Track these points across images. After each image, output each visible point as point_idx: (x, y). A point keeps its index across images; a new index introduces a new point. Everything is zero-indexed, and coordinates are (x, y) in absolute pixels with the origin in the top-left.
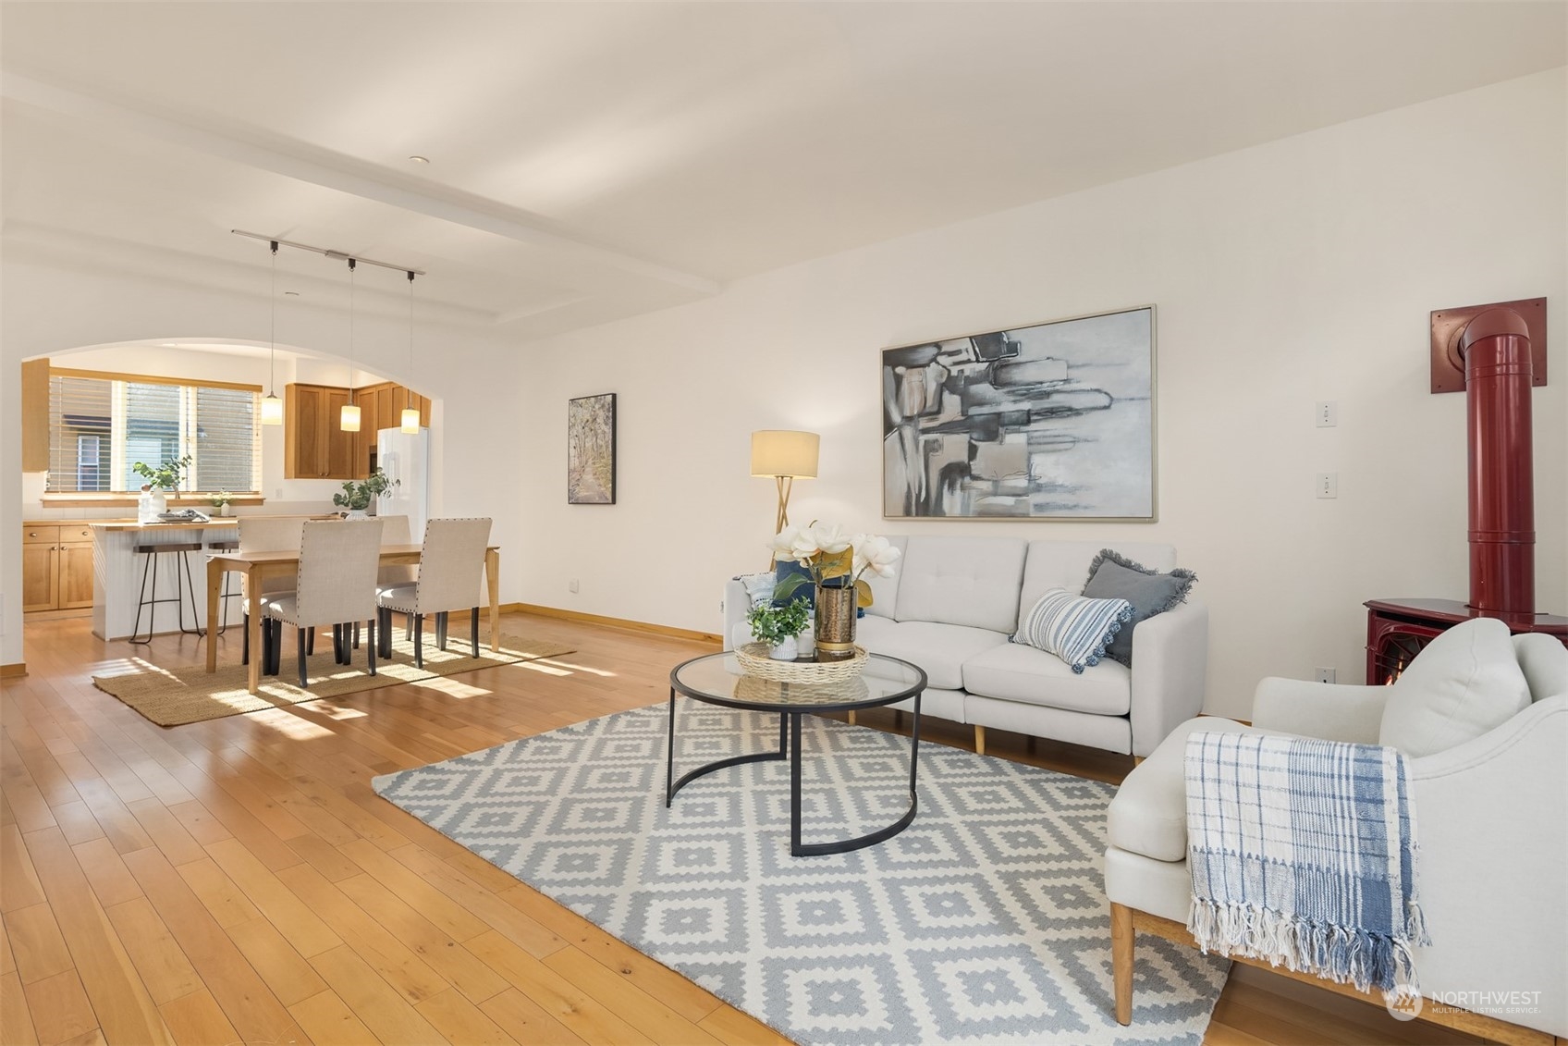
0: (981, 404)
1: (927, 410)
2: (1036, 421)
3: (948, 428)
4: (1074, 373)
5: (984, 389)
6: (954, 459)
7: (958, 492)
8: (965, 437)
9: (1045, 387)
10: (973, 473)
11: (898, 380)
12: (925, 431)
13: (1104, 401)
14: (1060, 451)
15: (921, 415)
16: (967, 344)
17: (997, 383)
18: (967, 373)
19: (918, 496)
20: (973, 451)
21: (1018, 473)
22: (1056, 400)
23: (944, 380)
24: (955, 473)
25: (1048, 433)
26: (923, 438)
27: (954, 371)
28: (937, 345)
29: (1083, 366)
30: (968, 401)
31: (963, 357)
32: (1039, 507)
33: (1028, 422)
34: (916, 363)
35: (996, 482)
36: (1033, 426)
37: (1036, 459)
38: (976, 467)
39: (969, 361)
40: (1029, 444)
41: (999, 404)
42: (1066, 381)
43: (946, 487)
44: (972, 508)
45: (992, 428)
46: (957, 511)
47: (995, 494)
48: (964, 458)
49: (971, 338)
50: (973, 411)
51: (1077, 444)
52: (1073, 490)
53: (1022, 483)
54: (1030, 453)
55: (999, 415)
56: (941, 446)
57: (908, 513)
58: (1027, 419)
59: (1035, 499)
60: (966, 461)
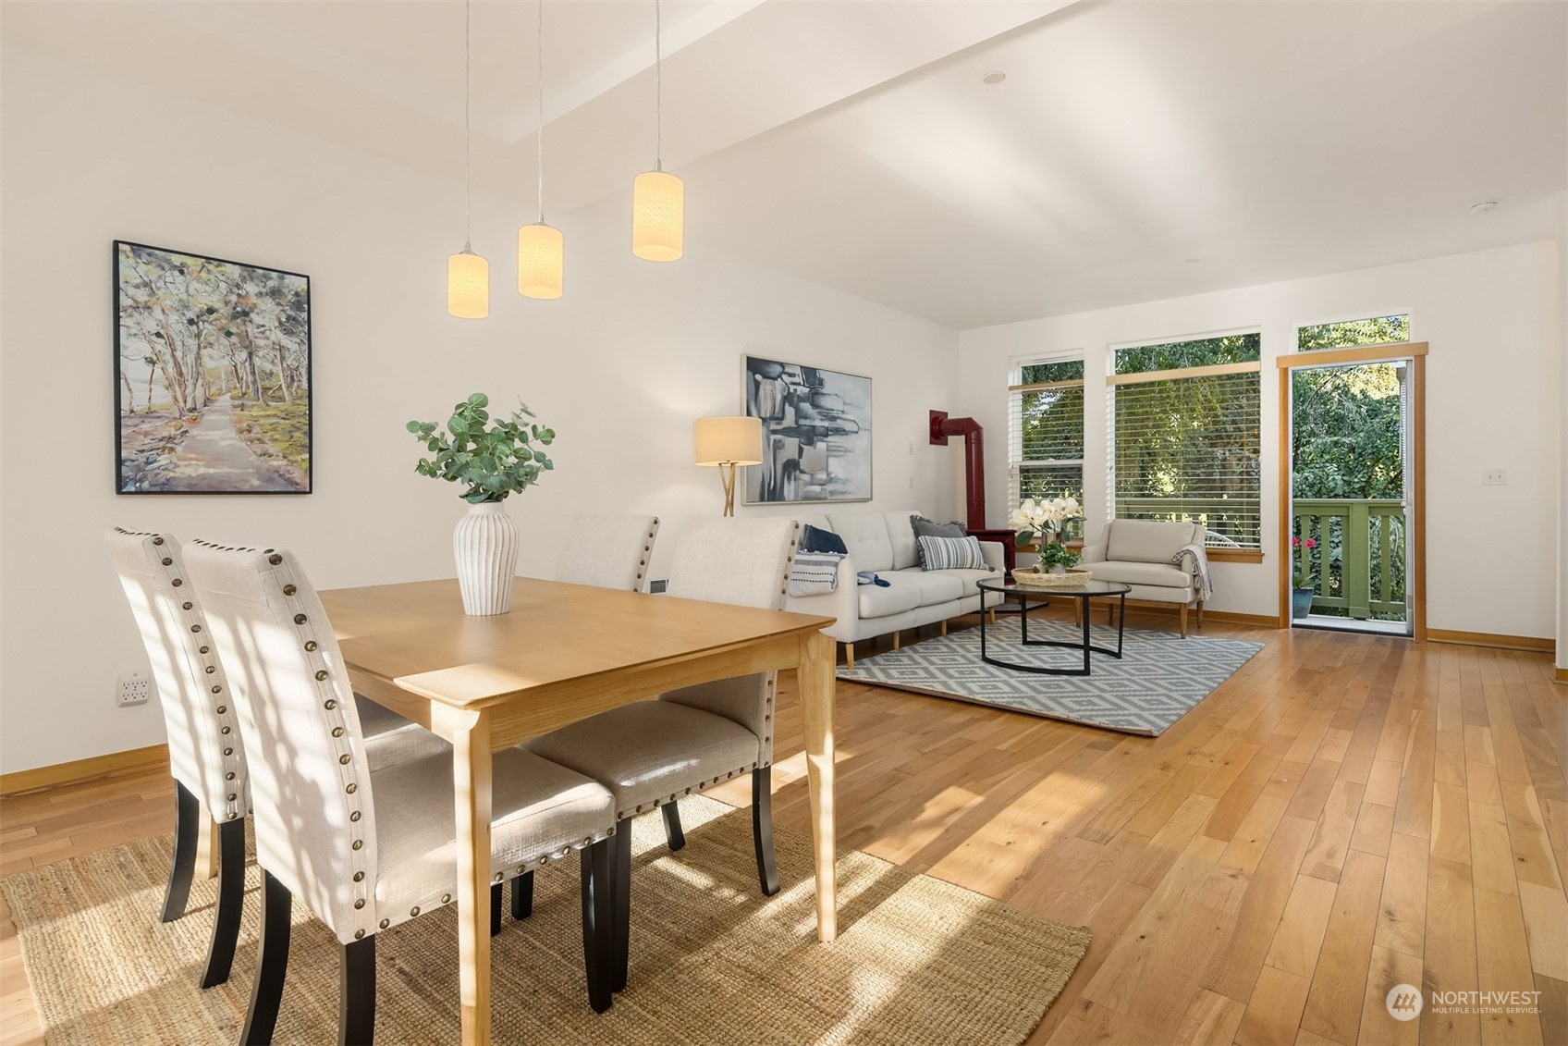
0: (806, 418)
1: (776, 415)
2: (831, 435)
3: (787, 432)
4: (847, 408)
5: (806, 406)
6: (791, 457)
7: (793, 482)
8: (797, 440)
9: (834, 414)
10: (801, 467)
11: (757, 384)
12: (774, 432)
13: (856, 429)
14: (839, 456)
15: (772, 418)
16: (798, 371)
17: (815, 405)
18: (799, 393)
19: (769, 484)
20: (801, 450)
21: (822, 469)
22: (839, 423)
23: (786, 394)
24: (791, 467)
25: (835, 444)
26: (773, 437)
27: (792, 388)
28: (782, 365)
29: (849, 404)
30: (800, 414)
31: (796, 380)
32: (832, 493)
33: (827, 436)
34: (769, 375)
35: (812, 475)
36: (829, 439)
37: (831, 460)
38: (803, 463)
39: (799, 384)
40: (828, 450)
41: (814, 419)
42: (843, 412)
43: (786, 478)
44: (800, 495)
45: (810, 436)
46: (792, 497)
47: (812, 484)
48: (796, 457)
49: (801, 367)
50: (802, 422)
51: (847, 454)
52: (844, 482)
53: (823, 476)
54: (828, 457)
55: (814, 427)
56: (783, 445)
57: (762, 499)
58: (826, 433)
59: (830, 487)
60: (797, 458)
